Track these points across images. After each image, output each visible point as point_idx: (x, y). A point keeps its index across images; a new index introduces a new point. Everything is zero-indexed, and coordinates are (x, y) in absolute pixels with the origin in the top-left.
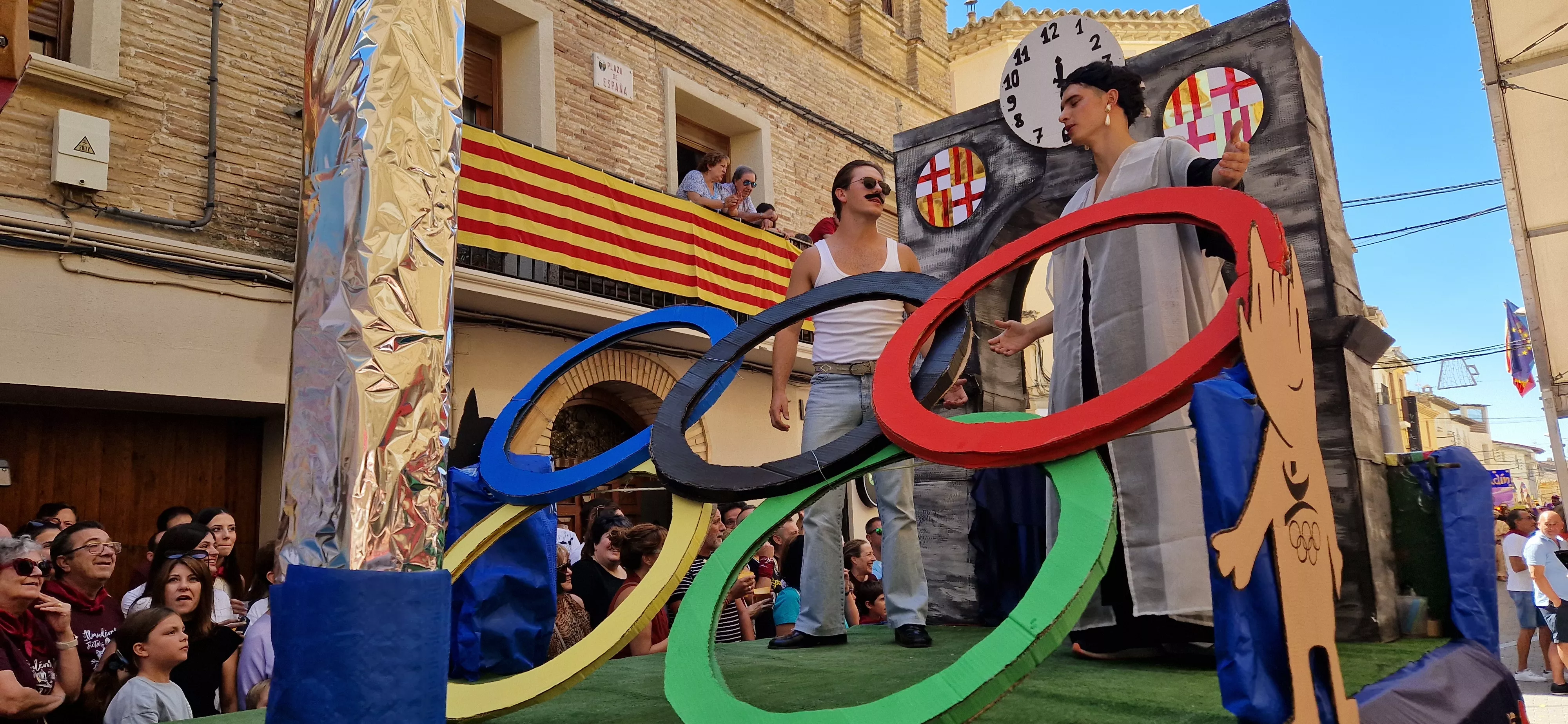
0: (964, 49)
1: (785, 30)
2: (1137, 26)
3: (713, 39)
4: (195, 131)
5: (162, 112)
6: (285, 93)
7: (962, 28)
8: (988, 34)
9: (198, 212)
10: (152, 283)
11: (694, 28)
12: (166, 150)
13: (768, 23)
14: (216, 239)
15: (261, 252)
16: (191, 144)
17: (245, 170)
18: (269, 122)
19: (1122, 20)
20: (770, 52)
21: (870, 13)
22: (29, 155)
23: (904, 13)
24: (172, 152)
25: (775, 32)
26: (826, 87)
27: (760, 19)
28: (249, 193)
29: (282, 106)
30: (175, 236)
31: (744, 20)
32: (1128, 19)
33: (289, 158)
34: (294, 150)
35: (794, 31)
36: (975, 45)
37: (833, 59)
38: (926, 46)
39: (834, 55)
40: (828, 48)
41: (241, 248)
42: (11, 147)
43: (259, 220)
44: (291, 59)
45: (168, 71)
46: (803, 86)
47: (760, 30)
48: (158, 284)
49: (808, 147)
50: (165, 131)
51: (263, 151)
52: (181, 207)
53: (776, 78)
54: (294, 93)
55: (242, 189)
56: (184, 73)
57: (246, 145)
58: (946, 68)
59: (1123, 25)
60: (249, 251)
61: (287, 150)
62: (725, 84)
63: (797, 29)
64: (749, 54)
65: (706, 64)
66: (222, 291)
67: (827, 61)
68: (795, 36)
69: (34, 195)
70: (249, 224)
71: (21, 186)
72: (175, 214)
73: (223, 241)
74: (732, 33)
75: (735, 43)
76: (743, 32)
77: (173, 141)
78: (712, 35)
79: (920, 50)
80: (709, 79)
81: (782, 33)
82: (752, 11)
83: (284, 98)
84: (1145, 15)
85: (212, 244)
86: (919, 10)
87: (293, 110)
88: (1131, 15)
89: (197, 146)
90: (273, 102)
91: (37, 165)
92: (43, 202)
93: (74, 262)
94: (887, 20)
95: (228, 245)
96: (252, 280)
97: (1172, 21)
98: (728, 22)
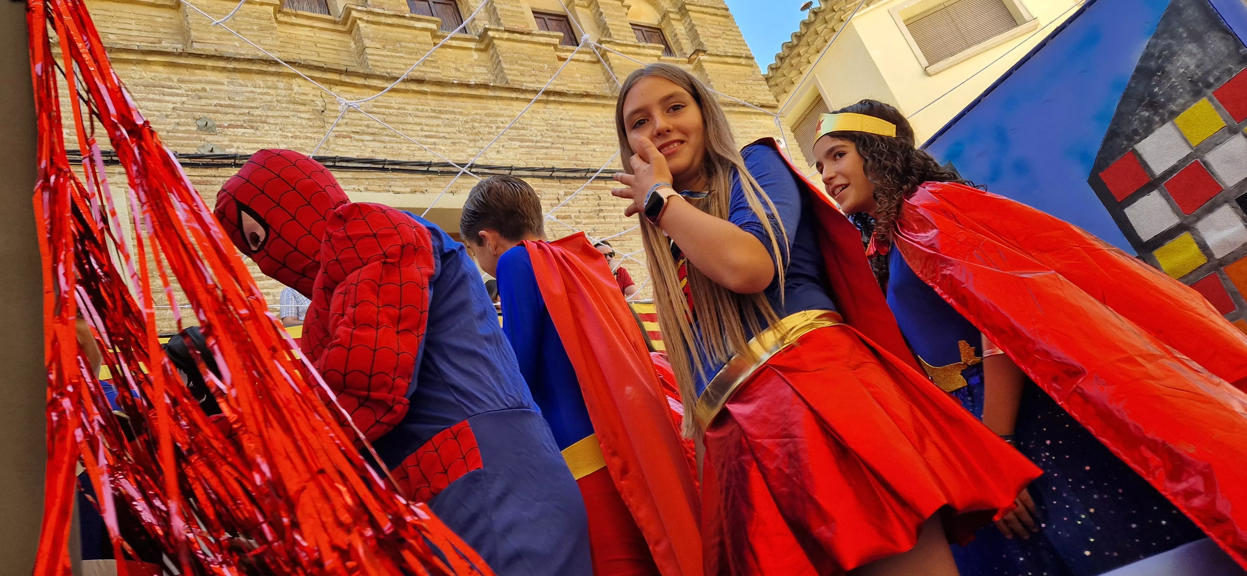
0: (812, 49)
1: (500, 102)
3: (390, 142)
7: (797, 30)
8: (826, 22)
11: (357, 140)
13: (470, 104)
20: (481, 130)
21: (618, 48)
23: (679, 36)
25: (485, 108)
26: (577, 138)
27: (459, 102)
31: (434, 111)
35: (512, 99)
36: (820, 40)
37: (579, 108)
38: (710, 55)
39: (577, 104)
40: (566, 99)
46: (542, 147)
47: (461, 113)
49: (568, 205)
53: (498, 152)
58: (752, 66)
62: (419, 180)
63: (514, 95)
64: (450, 141)
65: (383, 170)
67: (570, 113)
68: (515, 103)
74: (418, 128)
75: (426, 136)
76: (439, 122)
78: (387, 138)
79: (706, 61)
80: (392, 183)
81: (495, 106)
82: (445, 98)
86: (694, 26)
94: (644, 47)
98: (410, 119)
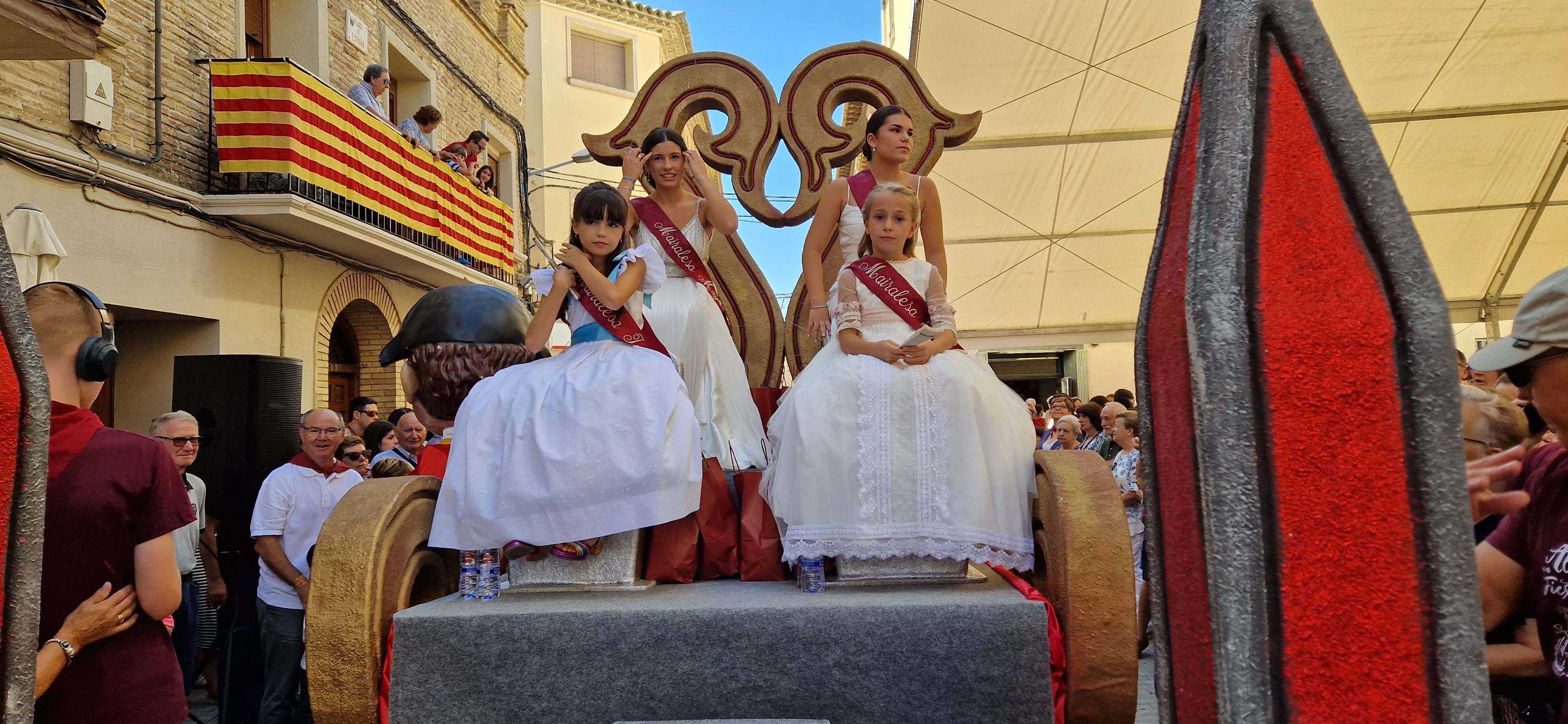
2: (641, 16)
4: (141, 74)
5: (125, 57)
6: (188, 41)
9: (147, 147)
10: (131, 212)
12: (127, 92)
14: (156, 173)
15: (181, 184)
16: (141, 86)
17: (170, 111)
18: (182, 68)
19: (631, 9)
22: (58, 94)
24: (132, 92)
26: (463, 44)
28: (172, 132)
29: (187, 53)
30: (137, 169)
32: (635, 10)
33: (191, 101)
34: (194, 93)
38: (515, 12)
41: (170, 181)
42: (48, 87)
43: (178, 156)
44: (190, 10)
45: (127, 19)
48: (136, 212)
50: (127, 74)
51: (178, 94)
52: (138, 143)
53: (437, 33)
54: (192, 42)
55: (169, 128)
56: (136, 21)
57: (170, 88)
58: (523, 31)
59: (632, 13)
60: (175, 184)
61: (190, 93)
62: (411, 39)
65: (403, 21)
66: (167, 219)
67: (462, 21)
69: (60, 131)
70: (173, 159)
71: (54, 122)
72: (134, 149)
73: (160, 174)
77: (132, 84)
79: (511, 14)
80: (403, 34)
83: (188, 46)
84: (649, 10)
85: (156, 177)
87: (194, 57)
88: (639, 7)
89: (144, 88)
90: (182, 49)
91: (61, 104)
92: (66, 137)
93: (91, 193)
95: (163, 178)
96: (181, 210)
97: (666, 19)
